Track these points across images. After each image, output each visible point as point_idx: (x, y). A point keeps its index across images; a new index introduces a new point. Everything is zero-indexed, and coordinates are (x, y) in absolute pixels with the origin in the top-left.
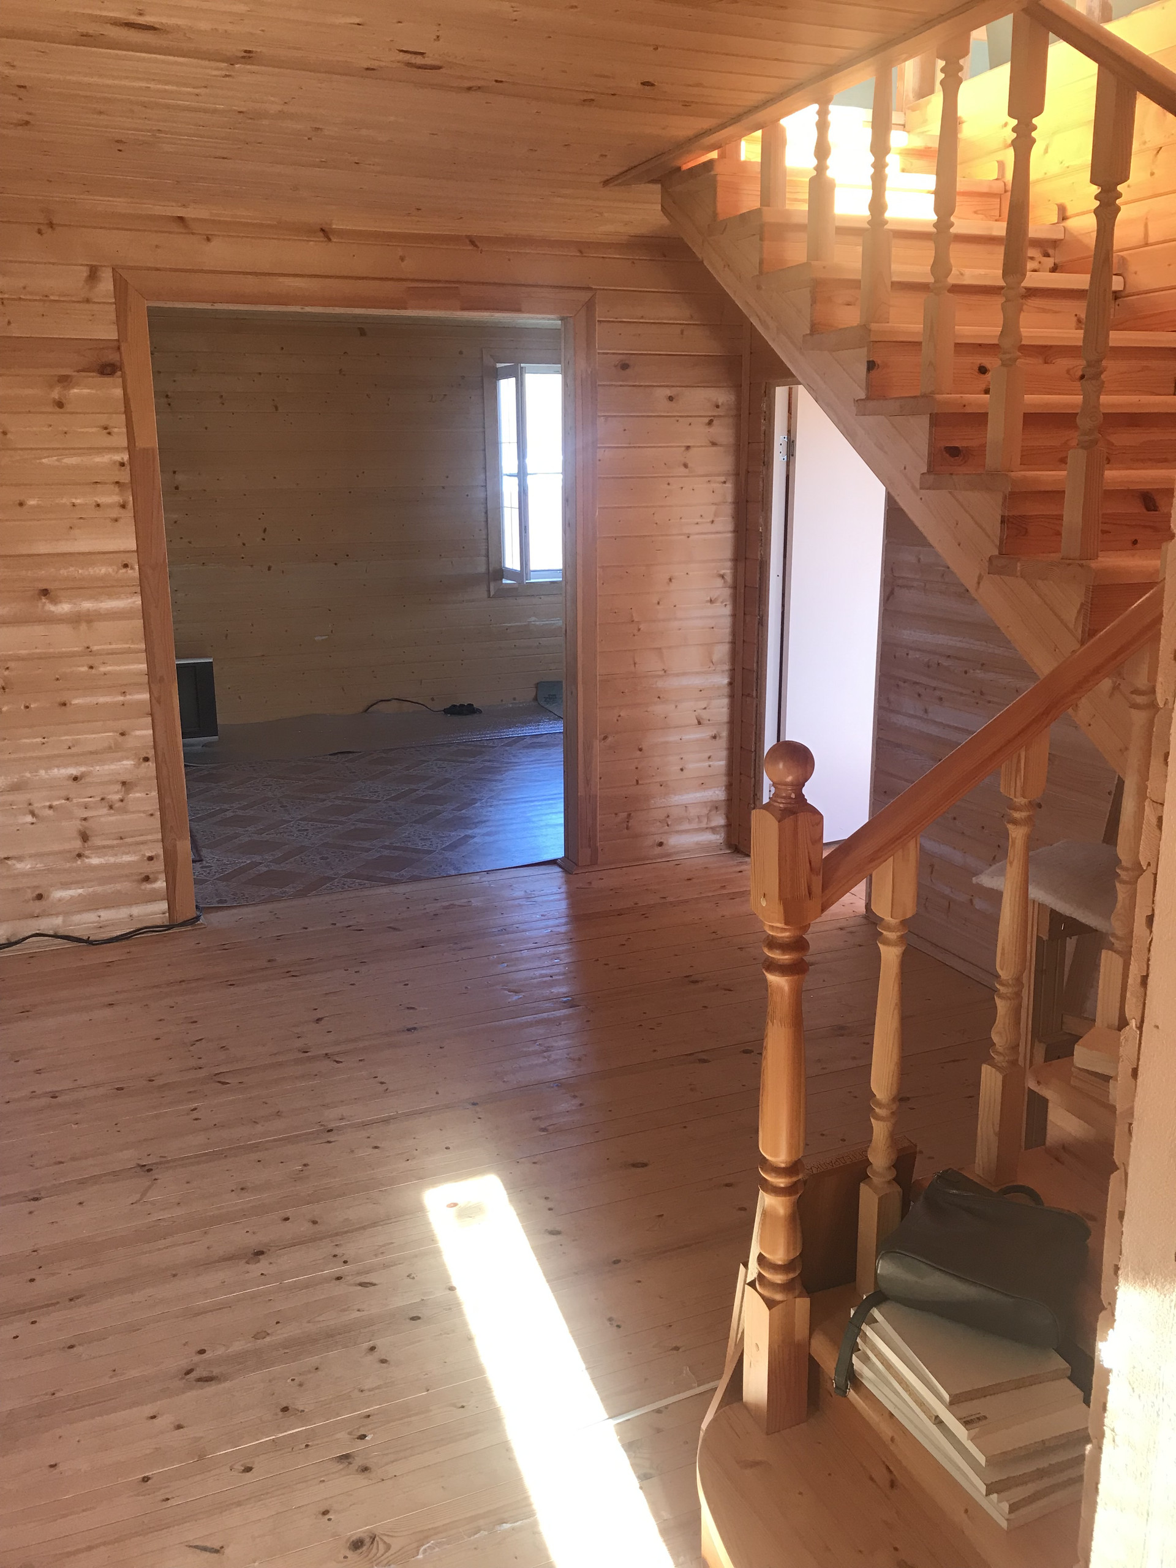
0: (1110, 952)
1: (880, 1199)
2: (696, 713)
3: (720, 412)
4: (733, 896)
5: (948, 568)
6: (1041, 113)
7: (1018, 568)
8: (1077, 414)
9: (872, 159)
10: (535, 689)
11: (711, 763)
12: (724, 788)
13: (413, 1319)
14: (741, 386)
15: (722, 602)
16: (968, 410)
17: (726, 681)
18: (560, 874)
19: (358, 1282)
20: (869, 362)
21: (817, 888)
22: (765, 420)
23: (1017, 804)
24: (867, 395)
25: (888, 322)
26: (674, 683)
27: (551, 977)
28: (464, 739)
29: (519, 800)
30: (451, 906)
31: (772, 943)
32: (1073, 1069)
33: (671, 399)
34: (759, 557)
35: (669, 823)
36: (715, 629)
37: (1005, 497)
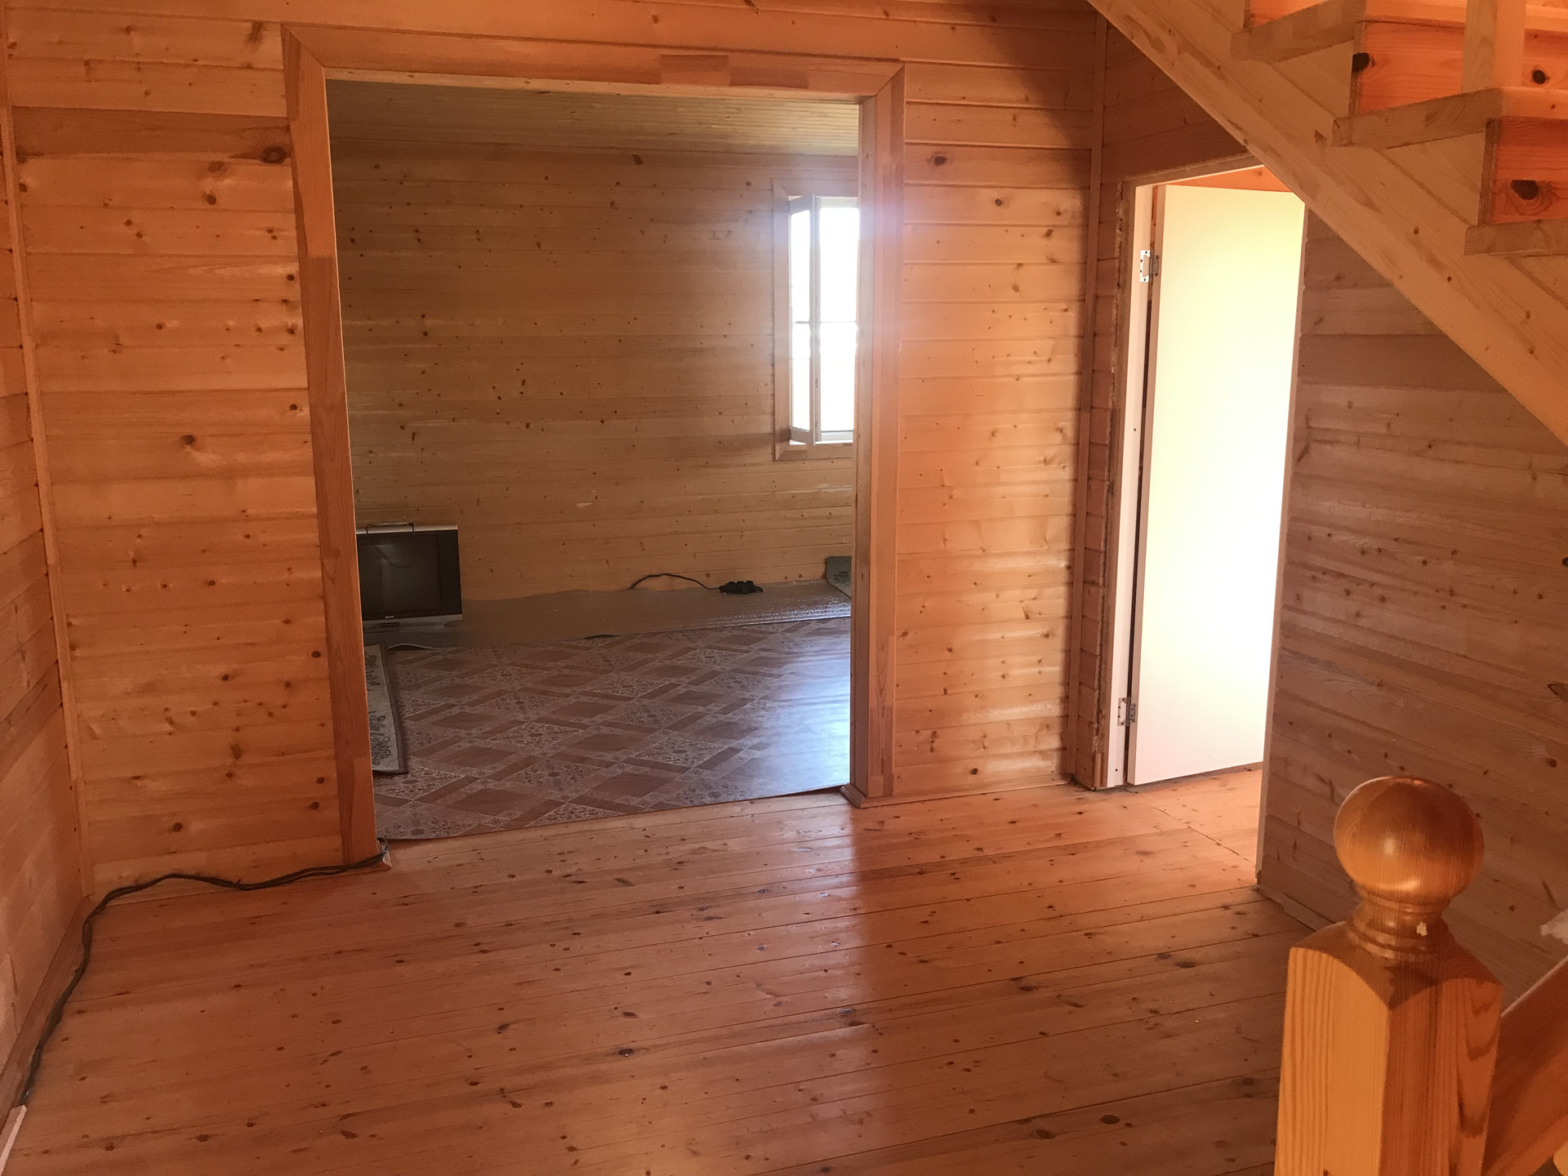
2: (1023, 604)
3: (1061, 221)
4: (1073, 850)
10: (825, 565)
11: (1041, 669)
12: (1058, 701)
14: (1089, 188)
15: (1060, 463)
16: (1558, 115)
17: (1063, 564)
18: (845, 810)
20: (1357, 57)
22: (1120, 229)
24: (1353, 109)
26: (996, 565)
27: (826, 971)
28: (739, 623)
29: (798, 702)
30: (702, 851)
33: (998, 202)
34: (1110, 405)
35: (986, 745)
36: (1049, 498)
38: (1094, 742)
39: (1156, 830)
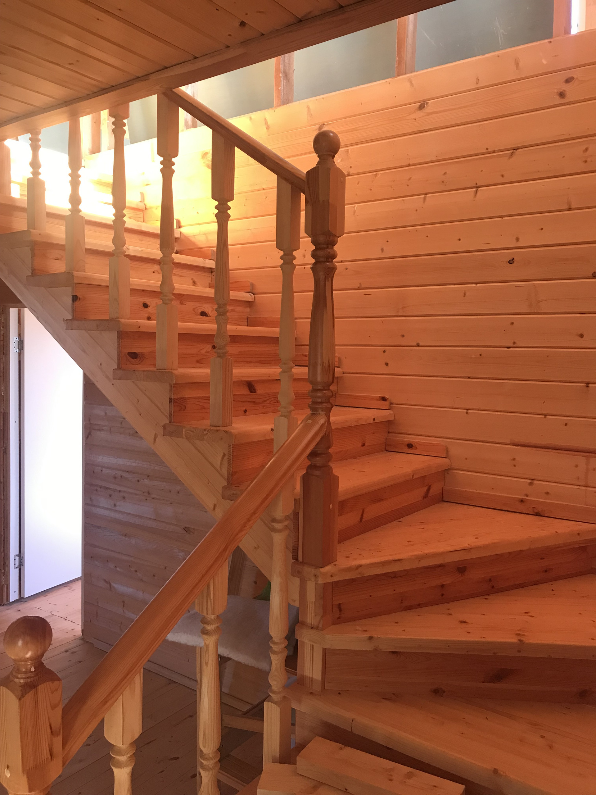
0: (270, 703)
5: (124, 419)
6: (176, 157)
7: (184, 433)
8: (214, 335)
9: (70, 171)
16: (143, 329)
20: (73, 296)
21: (58, 748)
22: (3, 327)
24: (73, 316)
25: (85, 272)
34: (2, 411)
37: (171, 386)
38: (2, 580)
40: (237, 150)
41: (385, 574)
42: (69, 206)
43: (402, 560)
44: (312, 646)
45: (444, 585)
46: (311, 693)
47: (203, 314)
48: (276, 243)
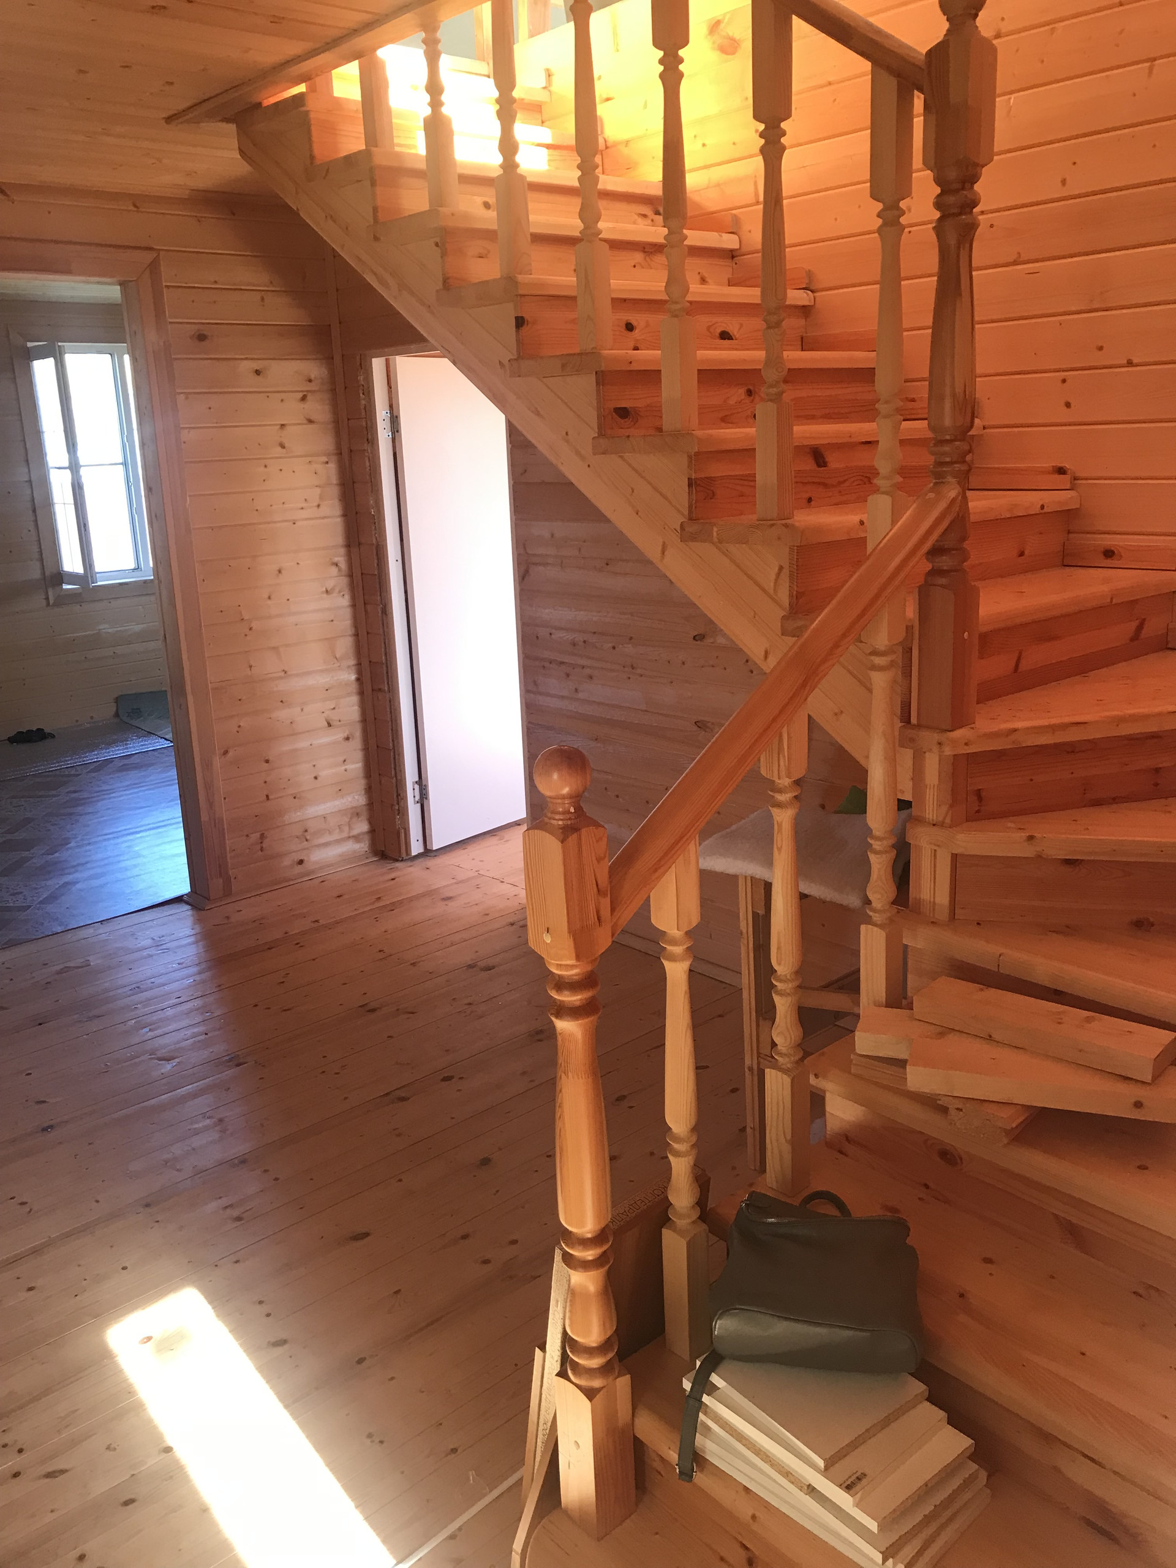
0: (870, 926)
1: (688, 1244)
2: (324, 715)
3: (313, 386)
4: (392, 907)
6: (686, 45)
7: (715, 534)
9: (496, 94)
10: (115, 704)
11: (346, 767)
12: (363, 792)
13: (127, 1503)
14: (333, 358)
15: (340, 592)
16: (635, 367)
17: (353, 677)
18: (190, 913)
19: (43, 1473)
20: (517, 318)
21: (606, 912)
22: (363, 394)
23: (781, 786)
24: (518, 353)
25: (531, 274)
26: (295, 684)
27: (206, 1034)
28: (39, 770)
29: (120, 834)
30: (66, 970)
31: (561, 985)
32: (852, 1057)
33: (258, 372)
34: (374, 541)
35: (308, 838)
36: (334, 622)
37: (690, 457)
38: (397, 820)
39: (454, 881)
40: (796, 21)
41: (1056, 746)
42: (498, 159)
43: (1086, 723)
44: (933, 852)
45: (1160, 768)
46: (933, 922)
47: (725, 336)
48: (871, 186)
